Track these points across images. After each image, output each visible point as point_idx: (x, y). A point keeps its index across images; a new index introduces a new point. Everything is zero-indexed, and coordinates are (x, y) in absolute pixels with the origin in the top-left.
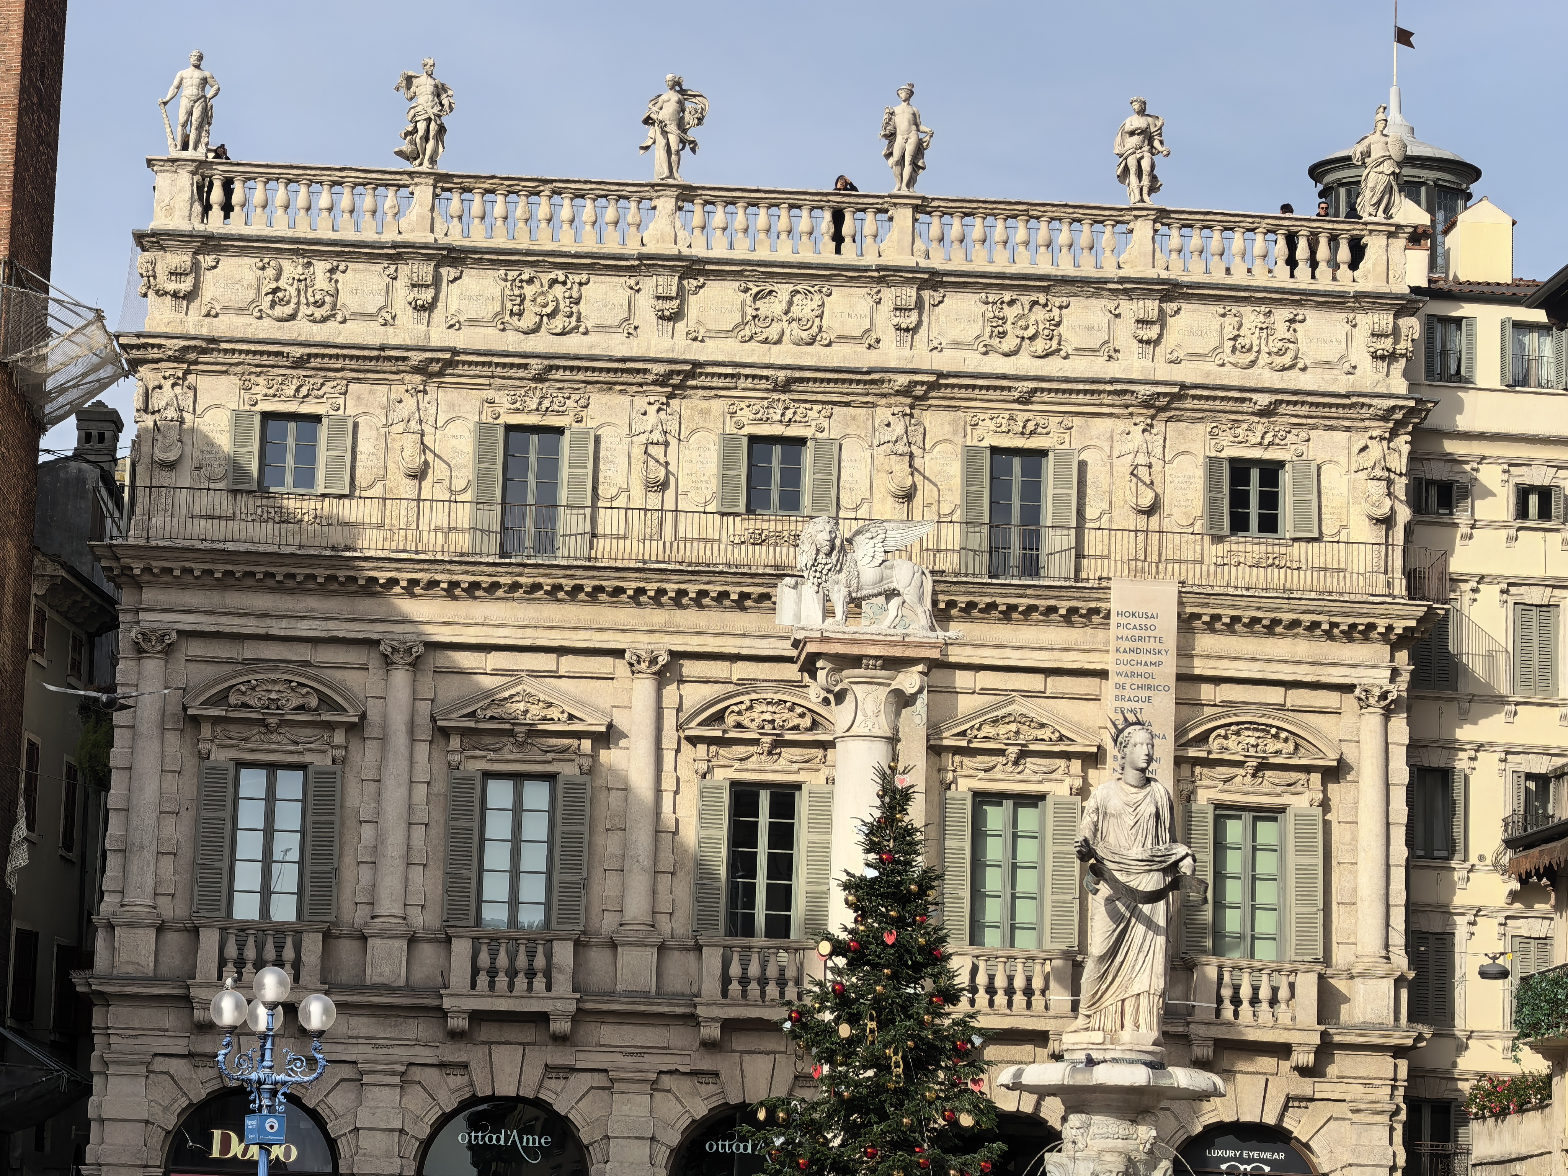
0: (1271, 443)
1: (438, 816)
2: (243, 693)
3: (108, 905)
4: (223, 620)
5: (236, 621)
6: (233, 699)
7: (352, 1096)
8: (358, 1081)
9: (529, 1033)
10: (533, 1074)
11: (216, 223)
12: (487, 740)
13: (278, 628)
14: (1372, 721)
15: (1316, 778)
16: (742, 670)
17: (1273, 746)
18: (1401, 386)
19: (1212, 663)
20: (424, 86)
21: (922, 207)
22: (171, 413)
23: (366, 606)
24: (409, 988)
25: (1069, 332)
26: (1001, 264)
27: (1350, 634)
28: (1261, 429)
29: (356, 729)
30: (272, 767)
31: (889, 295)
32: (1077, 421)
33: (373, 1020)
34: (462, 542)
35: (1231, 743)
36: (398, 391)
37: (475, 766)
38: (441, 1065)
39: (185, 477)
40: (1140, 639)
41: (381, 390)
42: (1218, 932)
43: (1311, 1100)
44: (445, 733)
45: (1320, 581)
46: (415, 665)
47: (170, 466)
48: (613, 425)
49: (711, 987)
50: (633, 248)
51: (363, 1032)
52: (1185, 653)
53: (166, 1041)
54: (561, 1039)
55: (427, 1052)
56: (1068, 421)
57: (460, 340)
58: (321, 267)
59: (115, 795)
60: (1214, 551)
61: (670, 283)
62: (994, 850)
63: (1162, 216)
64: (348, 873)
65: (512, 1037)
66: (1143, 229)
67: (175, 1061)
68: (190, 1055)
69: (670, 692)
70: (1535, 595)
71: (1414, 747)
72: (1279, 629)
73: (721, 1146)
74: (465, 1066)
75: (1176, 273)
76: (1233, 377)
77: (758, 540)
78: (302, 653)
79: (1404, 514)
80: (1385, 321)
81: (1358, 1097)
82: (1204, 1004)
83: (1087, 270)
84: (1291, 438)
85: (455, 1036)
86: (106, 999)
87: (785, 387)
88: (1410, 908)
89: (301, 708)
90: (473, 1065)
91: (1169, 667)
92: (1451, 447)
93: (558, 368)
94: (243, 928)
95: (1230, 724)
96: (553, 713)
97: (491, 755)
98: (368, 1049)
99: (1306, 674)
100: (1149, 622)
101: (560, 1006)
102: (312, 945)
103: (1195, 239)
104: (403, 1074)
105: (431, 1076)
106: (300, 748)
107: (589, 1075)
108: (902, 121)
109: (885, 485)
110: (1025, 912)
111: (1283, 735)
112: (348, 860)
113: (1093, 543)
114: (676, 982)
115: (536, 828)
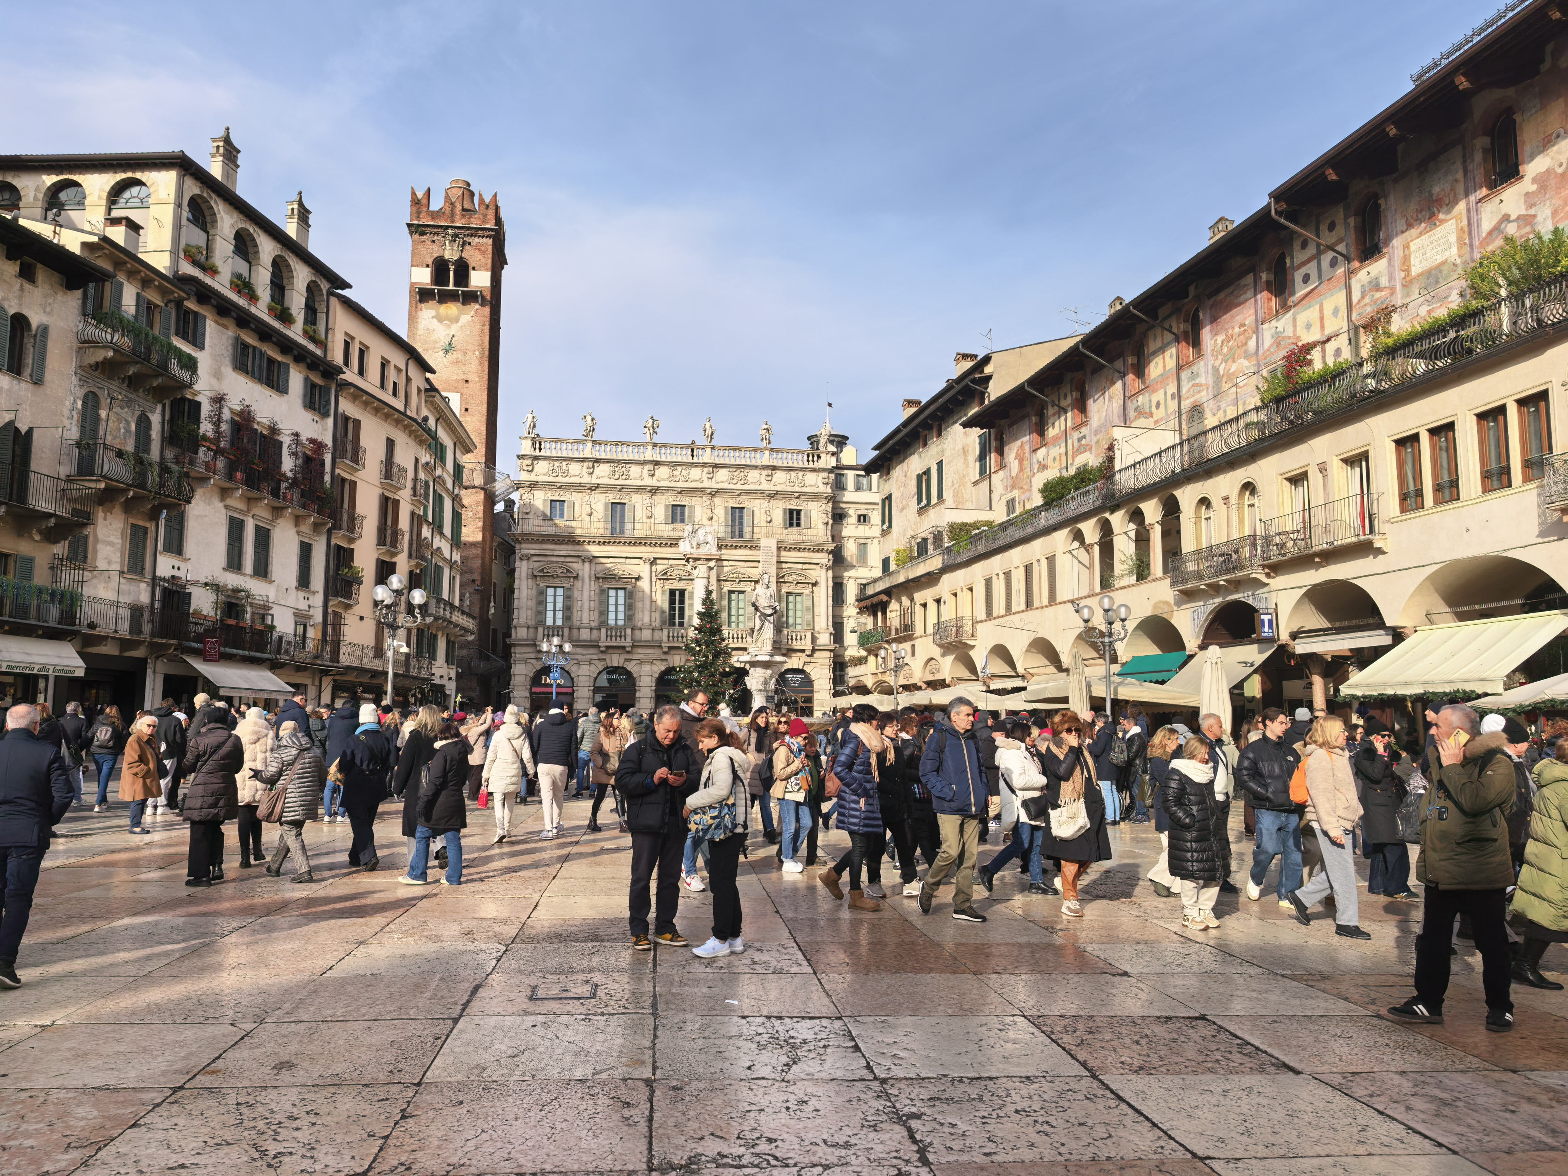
0: (799, 505)
1: (597, 599)
2: (548, 569)
3: (515, 622)
4: (542, 551)
5: (545, 551)
6: (545, 571)
7: (577, 667)
8: (578, 664)
9: (620, 651)
10: (622, 661)
11: (537, 453)
12: (609, 580)
13: (556, 553)
14: (824, 572)
15: (810, 586)
16: (671, 562)
17: (800, 578)
18: (830, 491)
19: (785, 558)
20: (589, 418)
21: (713, 448)
22: (527, 500)
23: (577, 547)
24: (591, 641)
25: (750, 479)
26: (733, 462)
27: (818, 551)
28: (796, 501)
29: (576, 577)
30: (555, 587)
31: (705, 470)
32: (752, 500)
33: (582, 649)
34: (601, 531)
35: (790, 578)
36: (584, 494)
37: (606, 586)
38: (599, 659)
39: (531, 516)
40: (768, 553)
41: (580, 494)
42: (787, 623)
43: (810, 663)
44: (598, 578)
45: (810, 538)
46: (590, 562)
47: (528, 513)
48: (638, 502)
49: (665, 638)
50: (642, 458)
51: (579, 652)
52: (778, 556)
53: (530, 655)
54: (628, 652)
55: (595, 656)
56: (749, 500)
57: (599, 481)
58: (564, 463)
59: (516, 595)
60: (785, 531)
61: (651, 467)
62: (733, 604)
63: (772, 449)
64: (575, 613)
65: (616, 652)
66: (767, 453)
67: (532, 660)
68: (536, 659)
69: (654, 567)
70: (862, 541)
71: (834, 578)
72: (801, 550)
73: (669, 677)
74: (605, 659)
75: (775, 464)
76: (789, 489)
77: (674, 530)
78: (562, 559)
79: (831, 522)
80: (825, 475)
81: (822, 662)
82: (784, 640)
83: (754, 463)
84: (803, 503)
85: (602, 652)
86: (515, 645)
87: (681, 493)
88: (833, 616)
89: (562, 573)
90: (607, 659)
91: (775, 559)
92: (842, 505)
93: (624, 488)
94: (549, 627)
95: (790, 573)
96: (625, 573)
97: (610, 583)
98: (581, 656)
99: (808, 561)
100: (770, 549)
101: (628, 644)
102: (566, 631)
103: (780, 455)
104: (589, 662)
105: (596, 662)
106: (562, 582)
107: (636, 661)
108: (708, 427)
109: (705, 516)
110: (741, 619)
111: (802, 575)
112: (575, 610)
113: (756, 530)
114: (656, 638)
115: (621, 601)
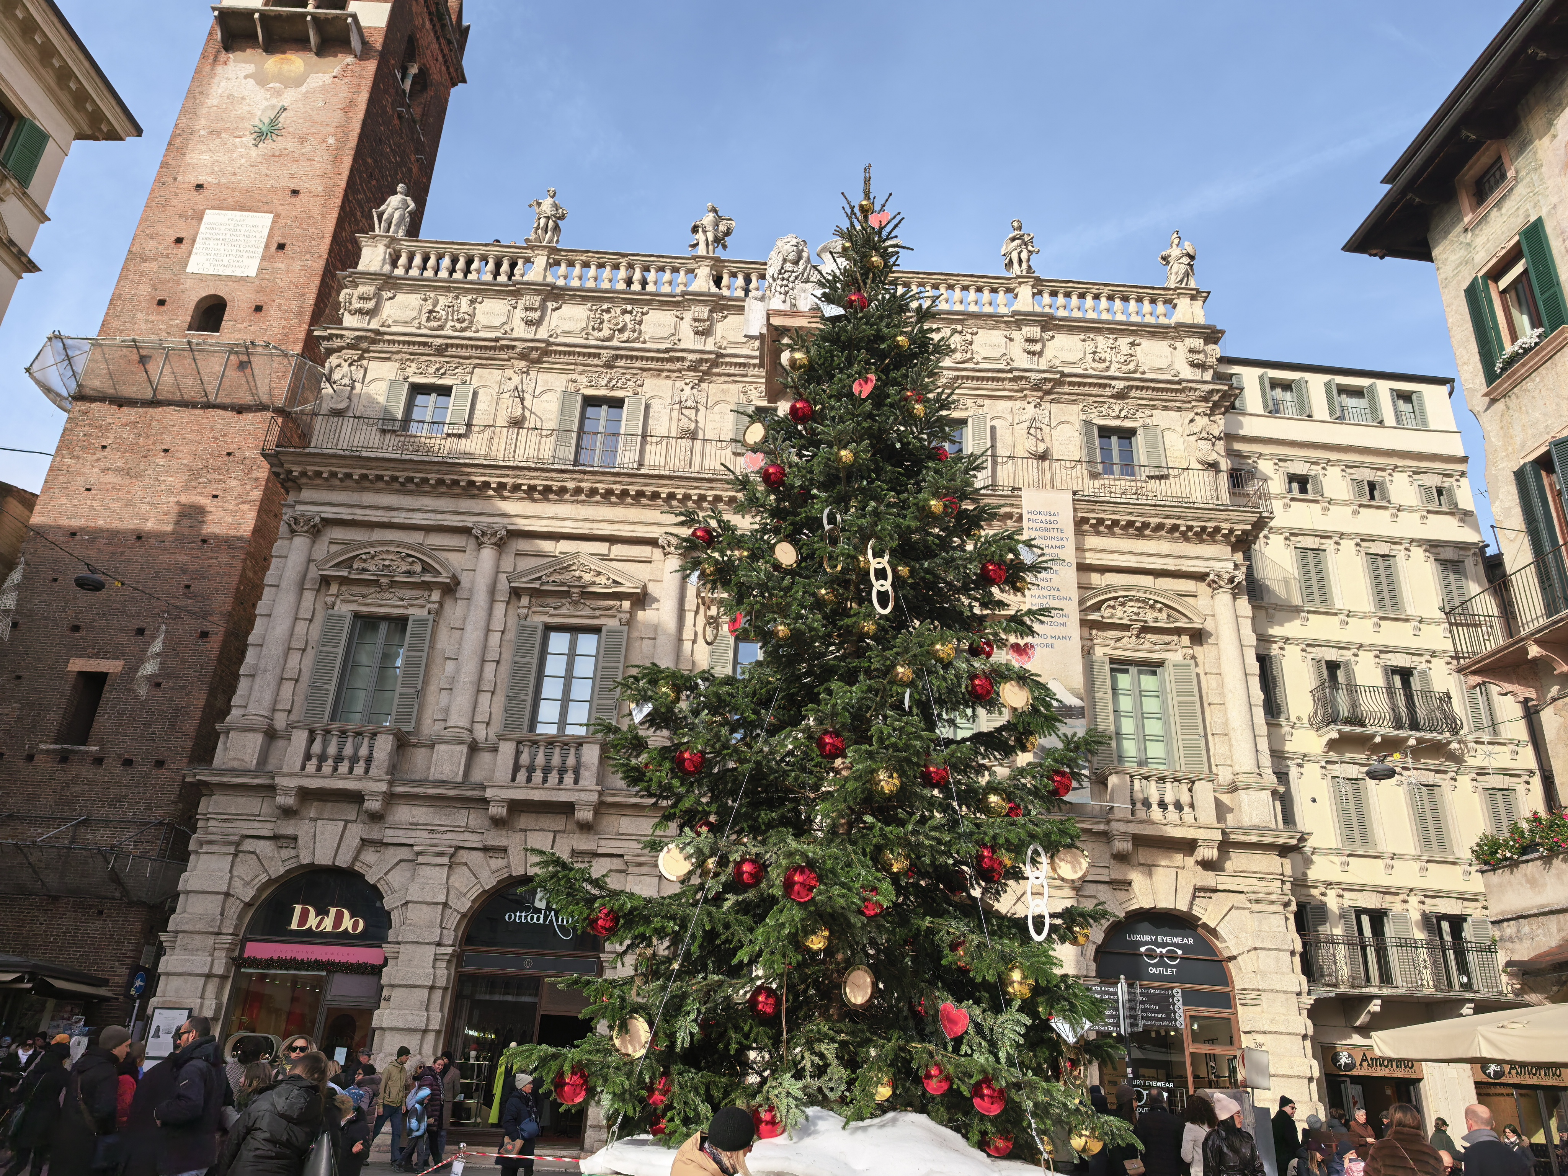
0: (1126, 417)
1: (507, 656)
2: (365, 561)
3: (232, 717)
4: (358, 511)
5: (368, 512)
6: (355, 566)
7: (408, 874)
8: (413, 862)
9: (558, 823)
11: (400, 270)
12: (551, 601)
13: (398, 518)
14: (1224, 598)
15: (1185, 639)
17: (1150, 615)
18: (1213, 381)
19: (1099, 555)
22: (346, 381)
23: (466, 503)
24: (464, 784)
25: (980, 350)
27: (1201, 535)
28: (1117, 408)
32: (987, 402)
33: (431, 809)
35: (1119, 612)
36: (509, 373)
37: (540, 620)
38: (485, 849)
40: (1046, 530)
41: (497, 373)
42: (1120, 758)
43: (1215, 891)
44: (516, 592)
45: (1172, 500)
46: (501, 545)
48: (660, 397)
50: (679, 292)
51: (422, 820)
53: (256, 825)
54: (586, 827)
55: (475, 837)
56: (980, 401)
57: (556, 341)
58: (464, 301)
60: (1092, 483)
61: (704, 311)
63: (1038, 285)
64: (431, 697)
65: (546, 826)
66: (1026, 290)
67: (262, 843)
68: (275, 838)
70: (1309, 542)
72: (1147, 532)
74: (505, 850)
75: (1050, 314)
76: (1096, 372)
78: (416, 538)
79: (1225, 466)
80: (1198, 343)
81: (1255, 889)
82: (1121, 805)
83: (988, 309)
84: (1139, 414)
85: (498, 823)
86: (215, 789)
89: (409, 572)
90: (511, 850)
91: (1071, 556)
93: (622, 357)
94: (328, 730)
95: (1116, 598)
96: (602, 580)
97: (552, 611)
98: (425, 834)
99: (1170, 565)
100: (1053, 518)
101: (584, 797)
102: (386, 746)
103: (1061, 300)
104: (452, 856)
105: (476, 858)
106: (405, 603)
107: (608, 860)
111: (1159, 606)
112: (433, 688)
113: (1003, 478)
115: (585, 667)
